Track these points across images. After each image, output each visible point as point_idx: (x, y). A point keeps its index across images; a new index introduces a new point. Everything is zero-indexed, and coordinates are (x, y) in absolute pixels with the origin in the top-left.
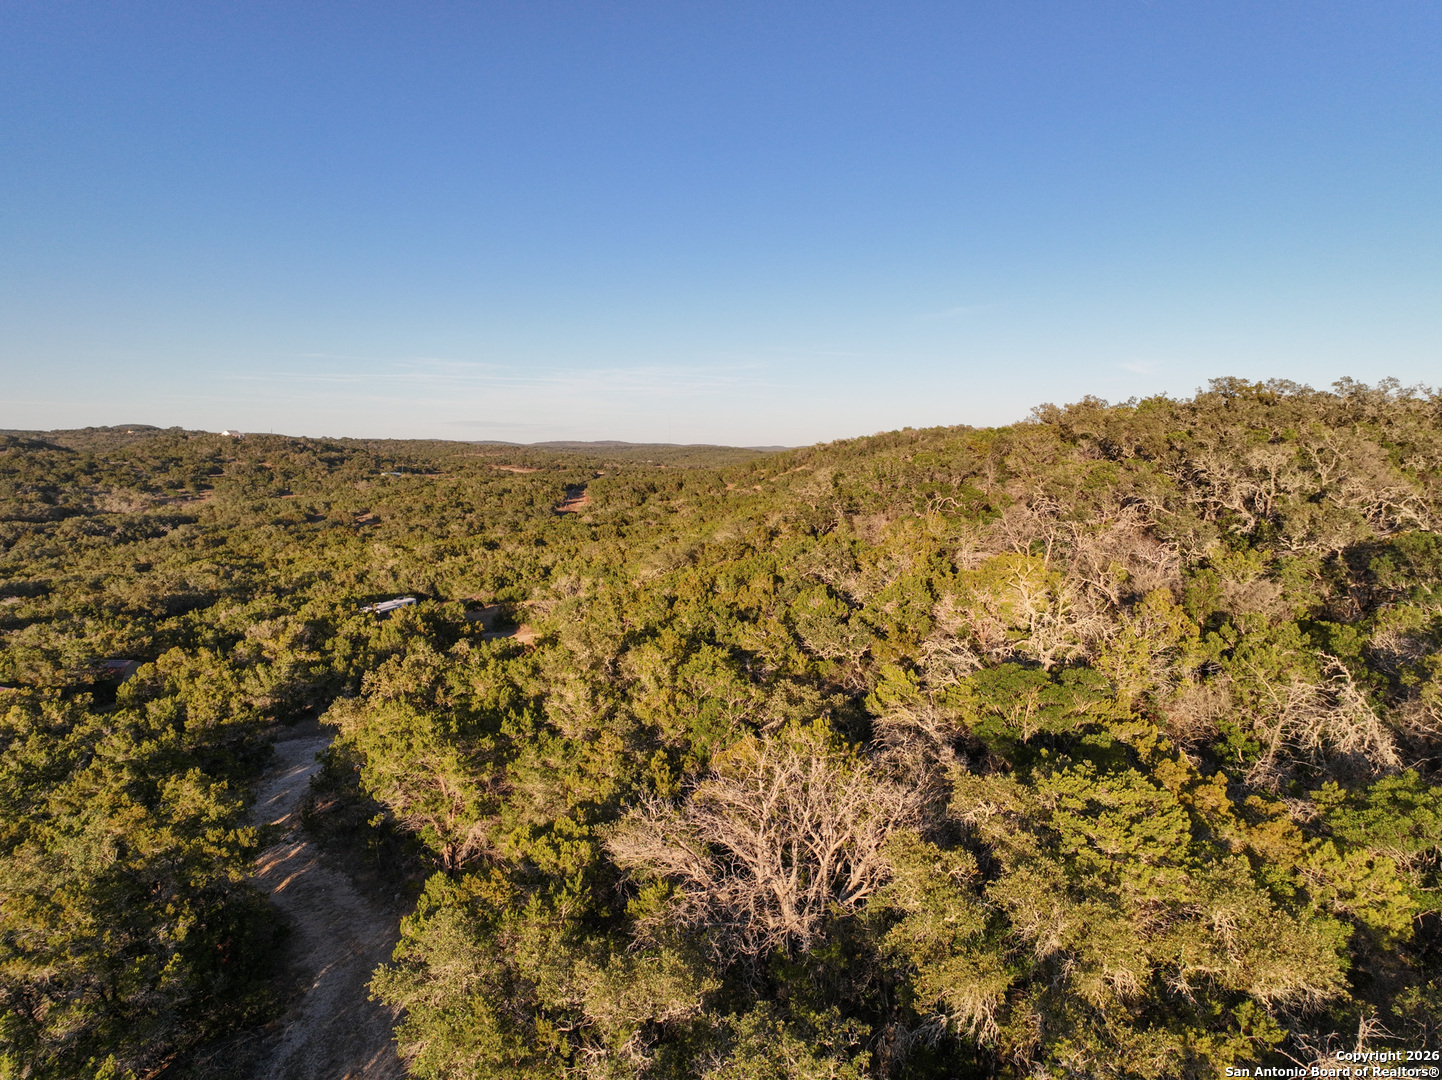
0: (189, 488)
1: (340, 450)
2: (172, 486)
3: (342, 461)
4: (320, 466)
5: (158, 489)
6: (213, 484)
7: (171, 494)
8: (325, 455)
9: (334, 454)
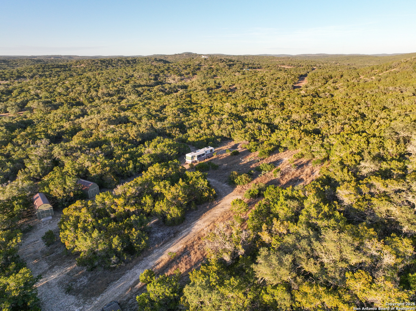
0: (191, 75)
1: (233, 62)
2: (187, 74)
3: (233, 65)
4: (227, 67)
5: (183, 75)
6: (197, 73)
7: (186, 76)
8: (229, 63)
9: (232, 63)
